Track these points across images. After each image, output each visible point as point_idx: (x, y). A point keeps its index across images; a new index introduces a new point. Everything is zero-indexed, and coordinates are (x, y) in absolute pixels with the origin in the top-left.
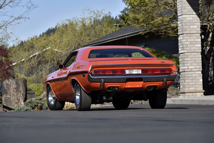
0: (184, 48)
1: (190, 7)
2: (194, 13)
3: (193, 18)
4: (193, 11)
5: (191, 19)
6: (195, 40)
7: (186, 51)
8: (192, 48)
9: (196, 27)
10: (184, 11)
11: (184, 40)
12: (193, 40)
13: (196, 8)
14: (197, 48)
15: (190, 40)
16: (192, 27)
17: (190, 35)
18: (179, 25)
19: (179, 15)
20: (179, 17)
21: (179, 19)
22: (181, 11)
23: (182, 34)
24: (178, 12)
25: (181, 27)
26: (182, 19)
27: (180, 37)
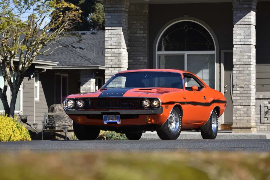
2: (126, 48)
3: (125, 52)
10: (122, 44)
16: (124, 61)
17: (124, 69)
18: (109, 58)
19: (109, 47)
20: (110, 50)
21: (109, 52)
22: (116, 44)
23: (115, 68)
24: (108, 44)
25: (115, 61)
26: (118, 52)
27: (109, 70)
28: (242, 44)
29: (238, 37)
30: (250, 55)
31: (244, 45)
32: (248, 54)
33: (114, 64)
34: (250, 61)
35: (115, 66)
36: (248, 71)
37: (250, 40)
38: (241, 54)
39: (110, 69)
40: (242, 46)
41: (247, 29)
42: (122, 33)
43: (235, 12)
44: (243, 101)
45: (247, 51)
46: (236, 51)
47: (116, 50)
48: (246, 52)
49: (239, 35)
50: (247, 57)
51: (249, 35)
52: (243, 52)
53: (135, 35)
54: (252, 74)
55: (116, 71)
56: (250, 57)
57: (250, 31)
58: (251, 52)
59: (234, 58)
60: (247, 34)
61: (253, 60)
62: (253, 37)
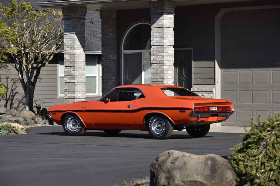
0: (75, 78)
1: (79, 44)
2: (82, 49)
3: (81, 53)
4: (81, 47)
6: (82, 72)
7: (76, 81)
8: (80, 79)
10: (75, 46)
11: (75, 72)
12: (80, 72)
13: (83, 44)
14: (83, 79)
15: (79, 72)
16: (80, 60)
17: (79, 67)
18: (67, 58)
19: (67, 49)
20: (67, 51)
21: (67, 53)
22: (71, 46)
24: (66, 47)
25: (71, 60)
26: (73, 53)
27: (67, 68)
28: (157, 45)
29: (155, 39)
30: (163, 55)
31: (159, 45)
32: (161, 53)
33: (70, 63)
34: (163, 60)
35: (70, 65)
36: (162, 69)
37: (163, 41)
38: (157, 54)
39: (67, 67)
41: (161, 31)
42: (76, 37)
43: (152, 16)
45: (161, 51)
46: (153, 51)
47: (71, 51)
49: (155, 37)
50: (161, 56)
51: (162, 37)
52: (158, 52)
53: (107, 37)
54: (165, 72)
55: (72, 70)
56: (163, 57)
57: (163, 33)
58: (164, 52)
59: (151, 57)
60: (161, 36)
61: (168, 59)
62: (168, 39)
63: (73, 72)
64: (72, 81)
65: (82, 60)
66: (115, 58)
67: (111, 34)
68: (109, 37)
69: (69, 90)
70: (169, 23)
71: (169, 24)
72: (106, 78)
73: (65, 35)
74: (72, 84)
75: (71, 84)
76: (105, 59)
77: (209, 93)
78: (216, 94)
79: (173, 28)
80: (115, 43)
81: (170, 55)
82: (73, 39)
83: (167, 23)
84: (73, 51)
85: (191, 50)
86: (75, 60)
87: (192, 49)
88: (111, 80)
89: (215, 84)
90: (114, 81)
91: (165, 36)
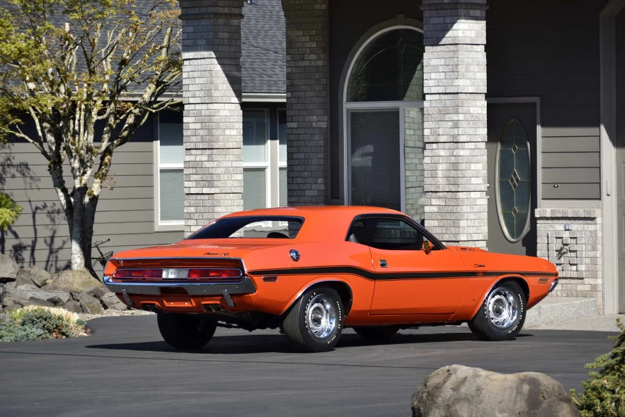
0: (215, 182)
1: (225, 86)
2: (233, 100)
3: (230, 110)
4: (234, 95)
5: (227, 113)
6: (235, 164)
7: (217, 190)
8: (229, 183)
9: (235, 134)
10: (215, 94)
11: (215, 164)
12: (229, 164)
13: (236, 87)
14: (236, 184)
15: (225, 164)
16: (228, 132)
17: (225, 152)
18: (192, 126)
19: (192, 100)
20: (192, 107)
21: (190, 112)
22: (203, 92)
23: (202, 149)
24: (189, 94)
25: (202, 132)
26: (207, 113)
27: (191, 154)
28: (441, 92)
29: (433, 76)
30: (457, 119)
31: (446, 93)
32: (452, 115)
33: (200, 140)
34: (456, 133)
35: (201, 146)
36: (453, 157)
37: (456, 82)
38: (440, 117)
39: (193, 152)
40: (442, 96)
41: (451, 54)
42: (218, 68)
43: (426, 14)
44: (445, 232)
45: (451, 108)
46: (430, 109)
47: (204, 107)
48: (449, 112)
49: (436, 69)
50: (450, 123)
51: (454, 71)
52: (443, 112)
53: (301, 64)
54: (463, 166)
55: (205, 158)
56: (456, 125)
57: (456, 59)
58: (460, 111)
59: (425, 126)
60: (450, 67)
61: (471, 131)
62: (470, 75)
63: (208, 165)
64: (205, 191)
65: (234, 132)
66: (324, 125)
67: (314, 57)
68: (307, 63)
69: (196, 216)
70: (473, 32)
71: (473, 34)
72: (299, 180)
73: (186, 63)
74: (207, 197)
75: (203, 197)
76: (295, 126)
77: (585, 222)
78: (602, 224)
79: (483, 47)
80: (324, 81)
81: (476, 120)
82: (207, 74)
83: (468, 34)
84: (210, 106)
85: (534, 104)
86: (215, 132)
87: (537, 100)
88: (314, 186)
89: (600, 199)
90: (322, 187)
91: (461, 69)
